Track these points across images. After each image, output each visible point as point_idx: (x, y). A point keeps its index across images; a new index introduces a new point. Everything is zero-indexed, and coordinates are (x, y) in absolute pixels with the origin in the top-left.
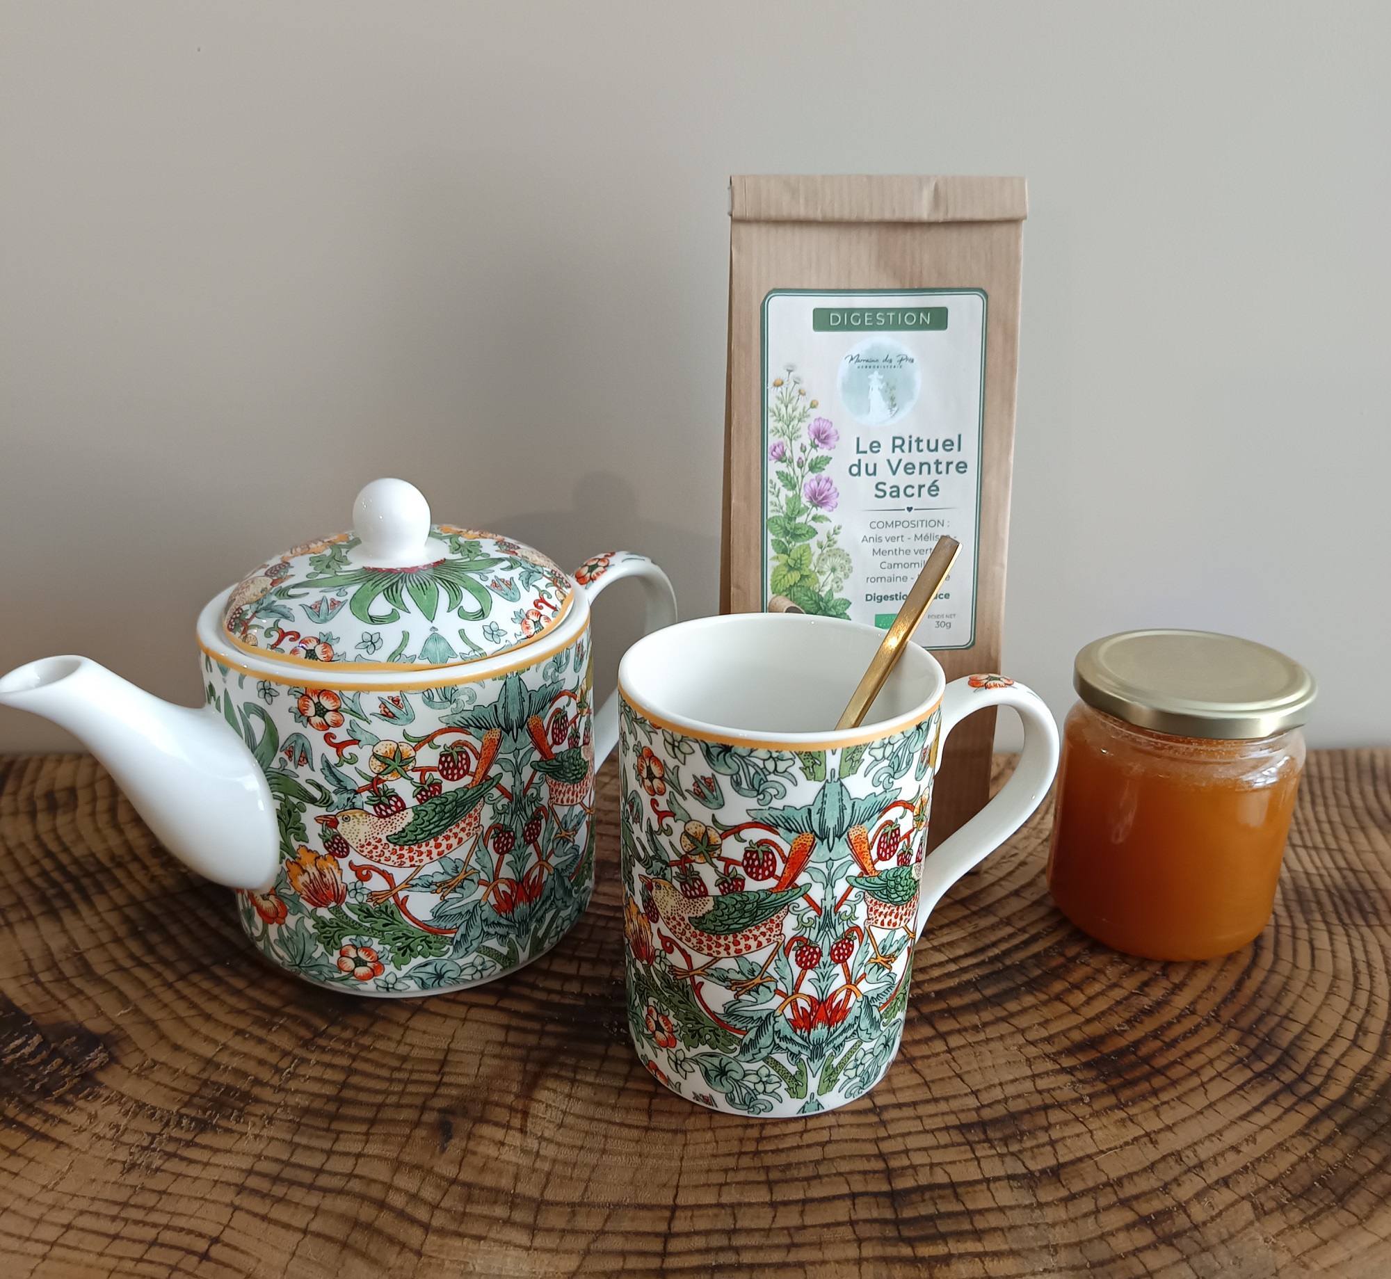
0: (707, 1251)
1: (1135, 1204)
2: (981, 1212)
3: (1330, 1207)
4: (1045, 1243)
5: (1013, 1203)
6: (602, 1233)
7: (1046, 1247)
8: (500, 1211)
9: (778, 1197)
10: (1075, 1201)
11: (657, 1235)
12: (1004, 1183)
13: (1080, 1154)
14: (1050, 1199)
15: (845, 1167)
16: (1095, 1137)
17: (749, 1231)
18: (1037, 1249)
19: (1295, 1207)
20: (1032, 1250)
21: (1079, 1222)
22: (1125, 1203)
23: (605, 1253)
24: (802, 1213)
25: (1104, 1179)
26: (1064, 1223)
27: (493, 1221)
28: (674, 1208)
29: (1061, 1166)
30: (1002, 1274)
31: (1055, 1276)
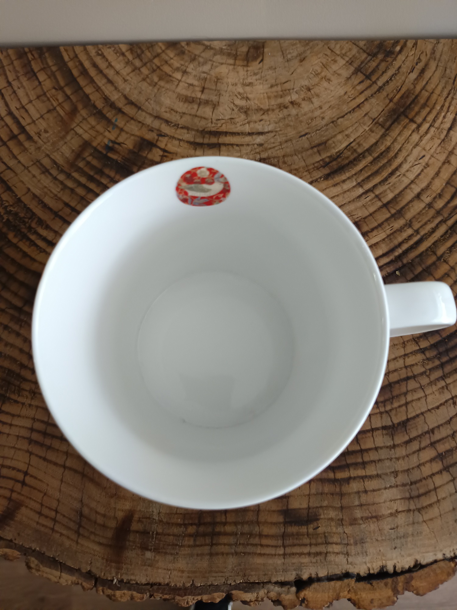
1: (437, 445)
2: (367, 450)
4: (393, 470)
5: (382, 445)
7: (393, 472)
10: (411, 444)
12: (380, 432)
13: (418, 412)
14: (399, 442)
16: (428, 400)
18: (389, 474)
20: (386, 474)
21: (410, 457)
22: (433, 444)
25: (426, 429)
26: (403, 458)
29: (408, 420)
30: (371, 489)
31: (394, 490)
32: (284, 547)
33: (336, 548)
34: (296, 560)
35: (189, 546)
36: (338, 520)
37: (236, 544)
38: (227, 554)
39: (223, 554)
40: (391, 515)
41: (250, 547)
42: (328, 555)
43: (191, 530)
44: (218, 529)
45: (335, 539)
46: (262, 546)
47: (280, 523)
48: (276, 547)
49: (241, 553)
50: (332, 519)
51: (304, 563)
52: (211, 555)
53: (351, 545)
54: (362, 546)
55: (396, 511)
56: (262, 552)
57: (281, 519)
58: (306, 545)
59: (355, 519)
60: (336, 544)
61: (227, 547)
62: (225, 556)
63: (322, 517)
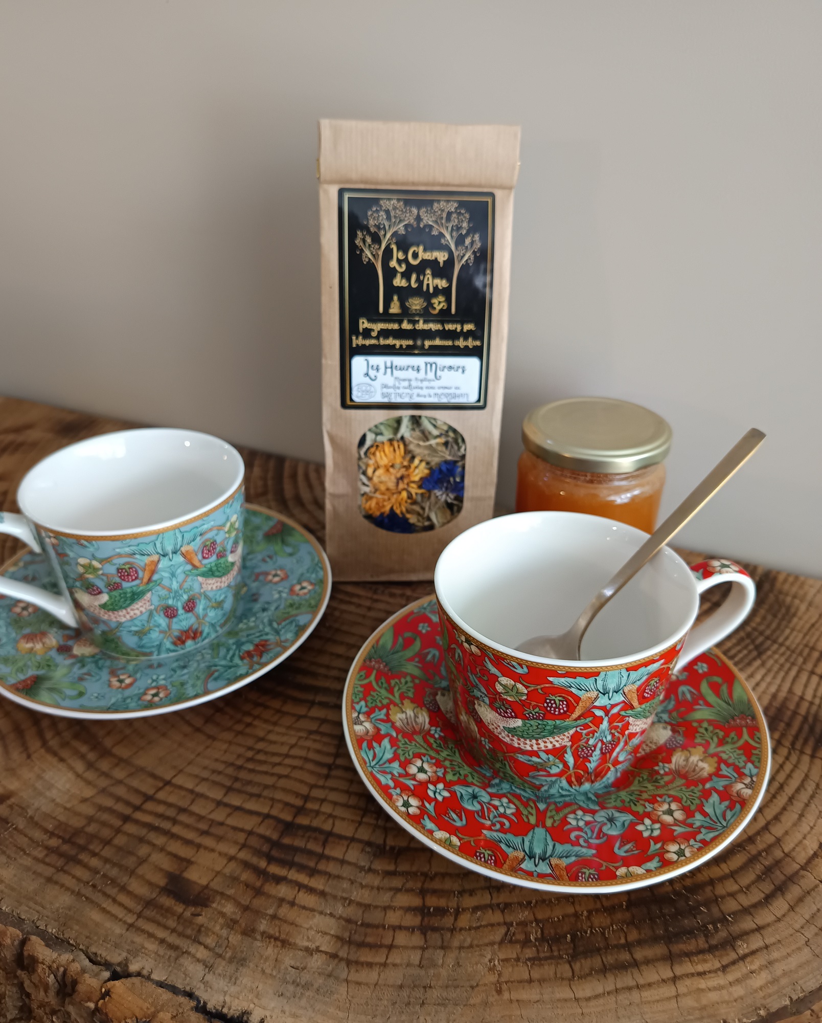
1: (429, 895)
2: (329, 858)
3: (561, 957)
4: (348, 896)
5: (353, 861)
6: (120, 782)
7: (345, 899)
9: (226, 800)
10: (393, 877)
12: (360, 846)
14: (379, 868)
15: (279, 795)
18: (339, 897)
19: (535, 946)
20: (335, 897)
21: (381, 891)
22: (423, 893)
25: (426, 869)
26: (372, 888)
30: (302, 904)
31: (332, 921)
32: (139, 915)
33: (201, 953)
34: (139, 939)
35: (36, 859)
36: (231, 920)
37: (88, 883)
38: (68, 889)
39: (62, 886)
40: (307, 949)
41: (100, 894)
42: (186, 955)
43: (54, 842)
44: (83, 857)
45: (210, 941)
46: (114, 900)
47: (158, 886)
48: (129, 911)
49: (84, 895)
50: (223, 915)
51: (146, 949)
52: (49, 880)
53: (224, 959)
54: (237, 969)
55: (317, 948)
56: (108, 909)
57: (162, 882)
58: (166, 927)
59: (253, 931)
60: (206, 947)
61: (74, 881)
62: (63, 889)
63: (214, 905)
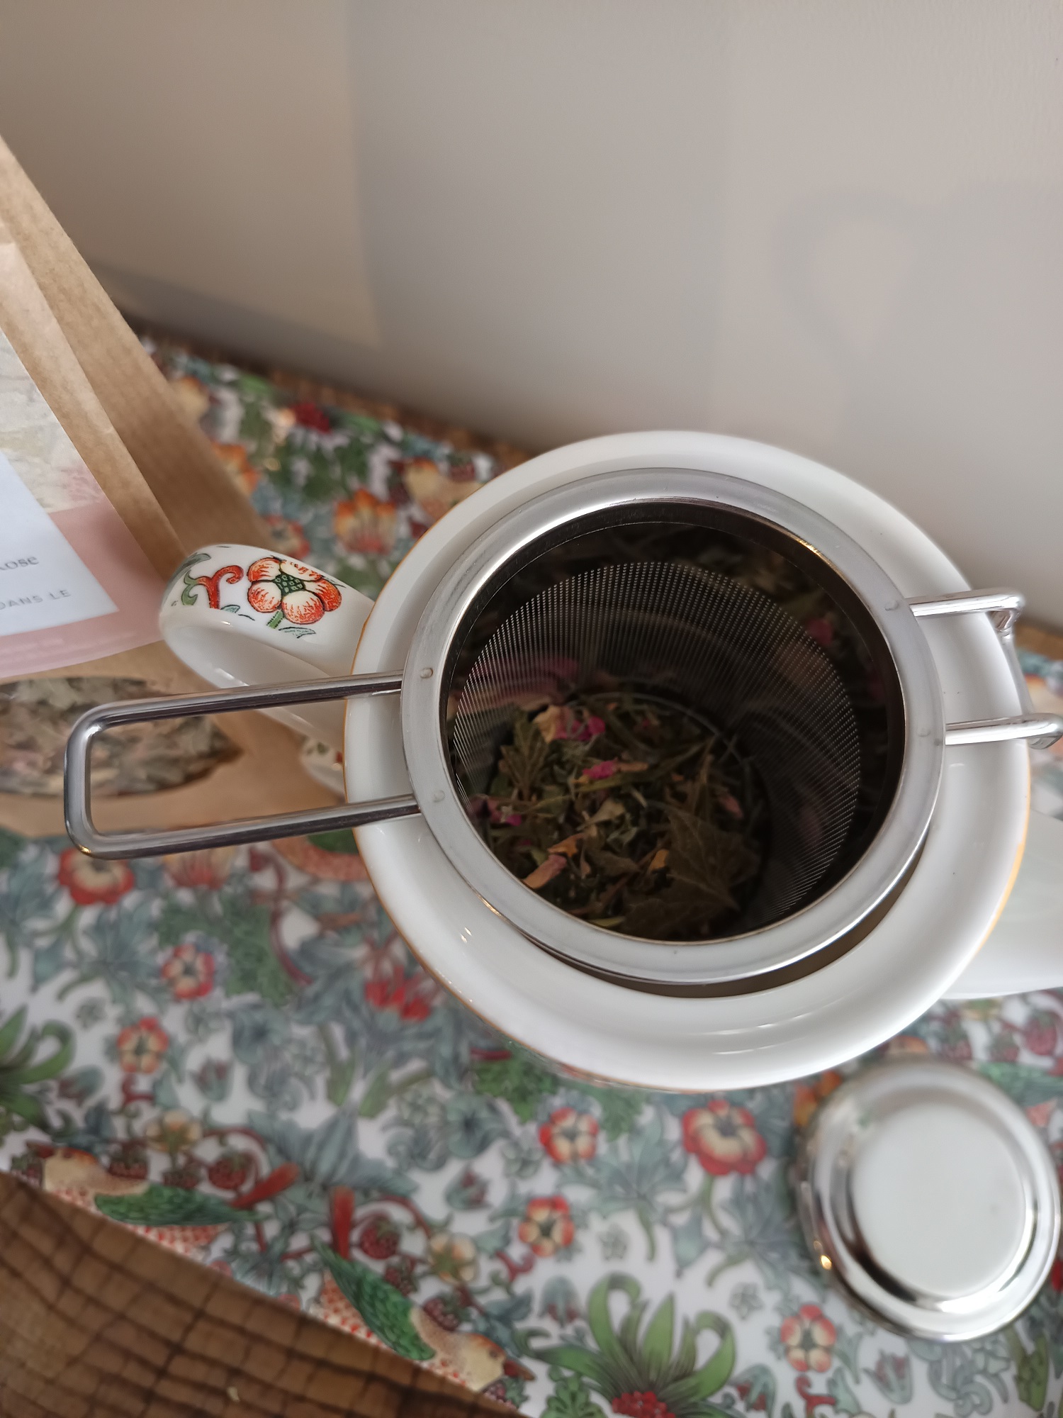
0: (200, 1387)
8: (45, 1245)
11: (168, 1343)
17: (251, 1380)
23: (113, 1347)
24: (310, 1379)
27: (36, 1254)
28: (200, 1314)
